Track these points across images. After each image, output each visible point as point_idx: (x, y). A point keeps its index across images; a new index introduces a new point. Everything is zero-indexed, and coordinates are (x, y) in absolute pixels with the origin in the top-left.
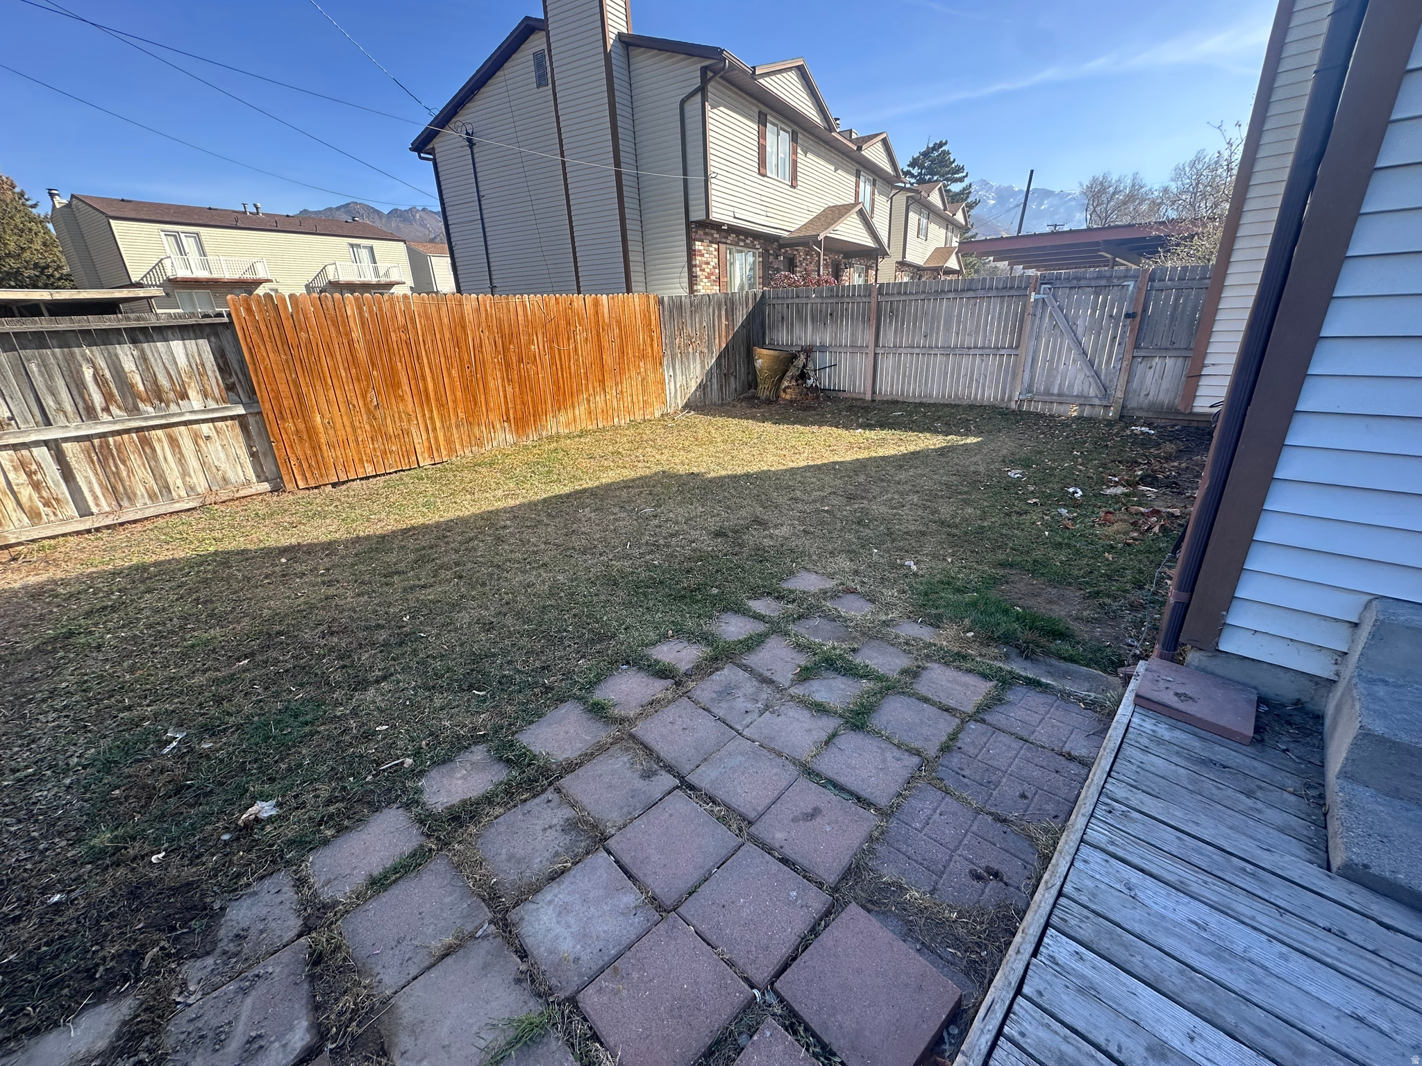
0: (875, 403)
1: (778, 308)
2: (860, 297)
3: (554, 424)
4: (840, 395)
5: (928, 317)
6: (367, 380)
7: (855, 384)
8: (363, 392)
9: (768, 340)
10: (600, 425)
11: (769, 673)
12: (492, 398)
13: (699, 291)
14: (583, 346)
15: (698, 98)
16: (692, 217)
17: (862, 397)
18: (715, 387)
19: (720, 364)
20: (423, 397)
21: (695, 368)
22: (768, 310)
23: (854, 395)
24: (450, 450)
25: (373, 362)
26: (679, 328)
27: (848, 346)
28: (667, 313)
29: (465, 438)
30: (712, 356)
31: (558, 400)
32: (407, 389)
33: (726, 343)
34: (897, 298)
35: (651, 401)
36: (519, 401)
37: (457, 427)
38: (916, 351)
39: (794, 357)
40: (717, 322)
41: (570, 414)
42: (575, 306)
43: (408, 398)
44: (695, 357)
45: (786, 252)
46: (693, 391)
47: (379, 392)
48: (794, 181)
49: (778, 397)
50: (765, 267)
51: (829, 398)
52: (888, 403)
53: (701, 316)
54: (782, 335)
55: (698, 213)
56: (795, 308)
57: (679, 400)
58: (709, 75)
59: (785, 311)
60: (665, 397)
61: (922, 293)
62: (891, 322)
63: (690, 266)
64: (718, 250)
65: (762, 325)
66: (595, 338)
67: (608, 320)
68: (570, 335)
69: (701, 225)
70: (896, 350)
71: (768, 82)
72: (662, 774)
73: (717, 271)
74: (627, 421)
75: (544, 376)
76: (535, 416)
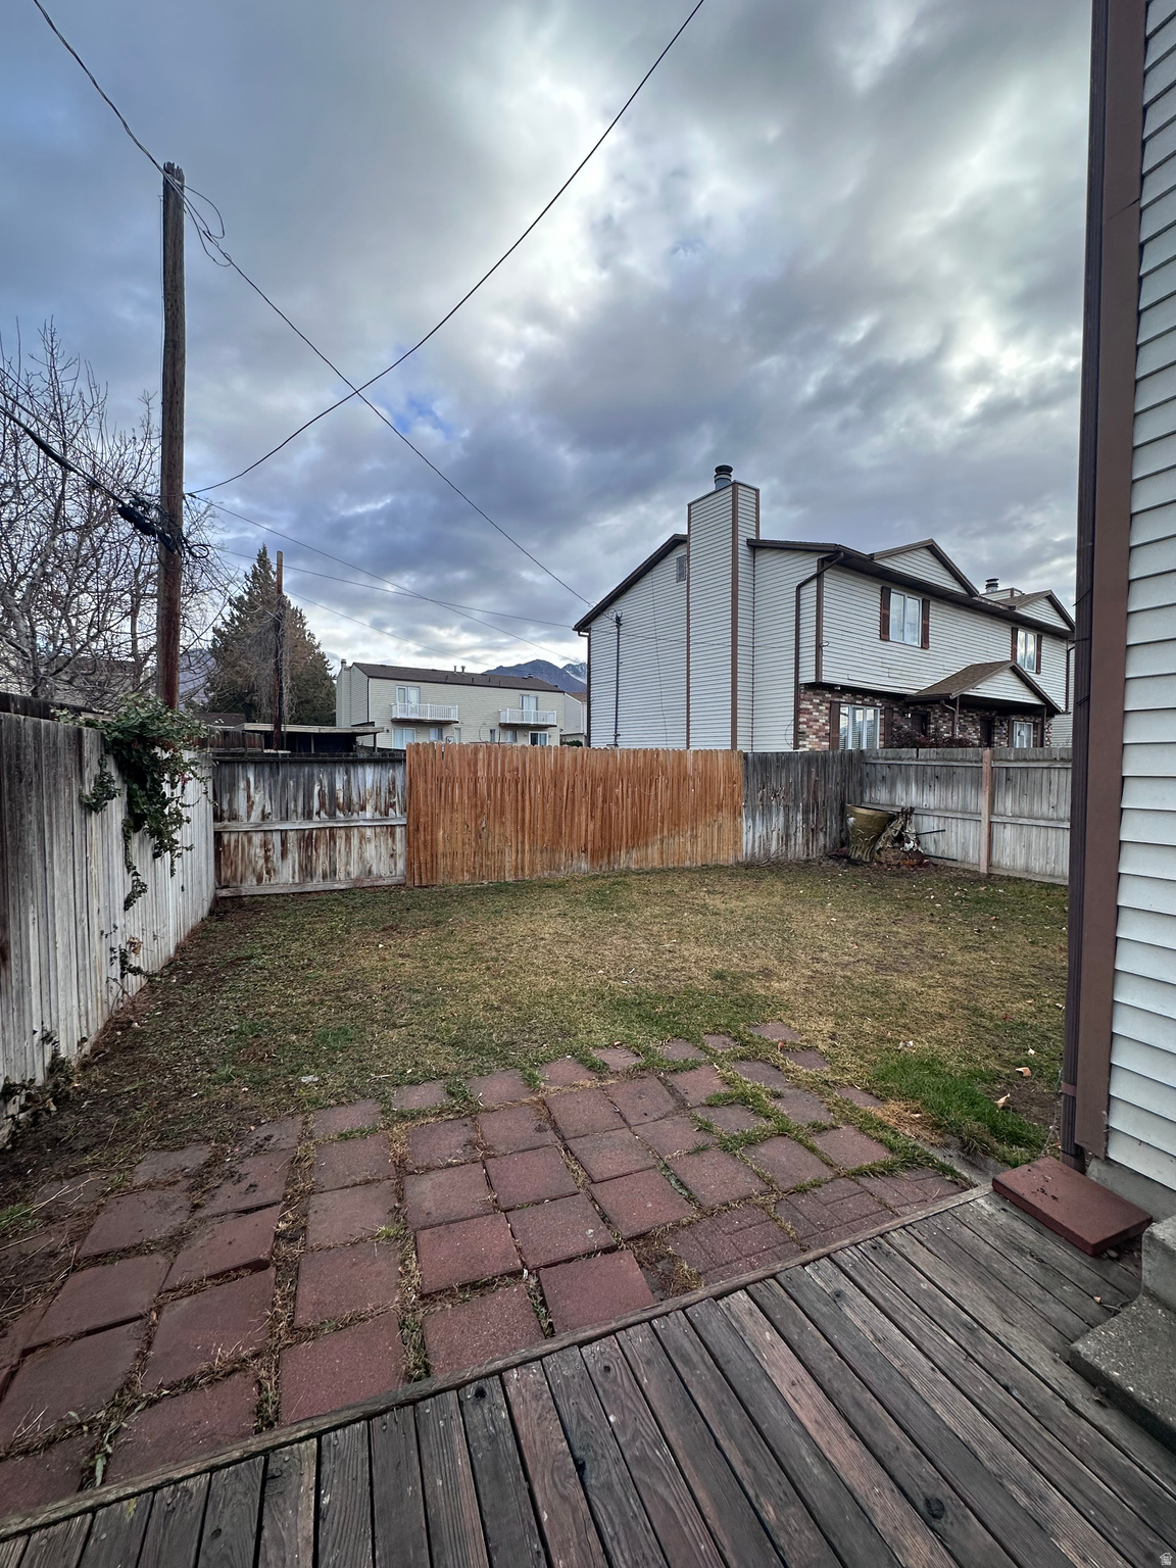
0: (990, 879)
1: (878, 767)
2: (971, 762)
3: (626, 860)
4: (949, 863)
5: (1054, 787)
6: (482, 807)
7: (967, 853)
8: (477, 817)
9: (867, 799)
10: (671, 866)
11: (683, 1093)
12: (575, 831)
13: (804, 746)
14: (662, 793)
15: (814, 583)
16: (802, 680)
17: (975, 868)
18: (800, 840)
19: (808, 819)
20: (520, 825)
21: (778, 821)
22: (867, 769)
23: (966, 866)
24: (533, 871)
25: (489, 795)
26: (762, 782)
27: (956, 811)
28: (750, 767)
29: (546, 862)
30: (798, 810)
31: (633, 839)
32: (509, 816)
33: (815, 798)
34: (1015, 765)
35: (725, 848)
36: (598, 835)
37: (541, 852)
38: (1042, 823)
39: (892, 818)
40: (805, 778)
41: (643, 852)
42: (661, 758)
43: (508, 823)
44: (778, 810)
45: (916, 710)
46: (774, 843)
47: (488, 818)
48: (925, 643)
49: (872, 858)
50: (888, 724)
51: (936, 865)
52: (1009, 878)
53: (788, 771)
54: (882, 795)
55: (808, 676)
56: (896, 768)
57: (757, 850)
58: (826, 565)
59: (886, 771)
60: (741, 845)
61: (1044, 760)
62: (1007, 790)
63: (797, 723)
64: (830, 709)
65: (861, 783)
66: (675, 786)
67: (690, 771)
68: (653, 782)
69: (810, 686)
70: (1017, 821)
71: (888, 564)
72: (550, 1133)
73: (827, 728)
74: (699, 864)
75: (624, 816)
76: (610, 850)
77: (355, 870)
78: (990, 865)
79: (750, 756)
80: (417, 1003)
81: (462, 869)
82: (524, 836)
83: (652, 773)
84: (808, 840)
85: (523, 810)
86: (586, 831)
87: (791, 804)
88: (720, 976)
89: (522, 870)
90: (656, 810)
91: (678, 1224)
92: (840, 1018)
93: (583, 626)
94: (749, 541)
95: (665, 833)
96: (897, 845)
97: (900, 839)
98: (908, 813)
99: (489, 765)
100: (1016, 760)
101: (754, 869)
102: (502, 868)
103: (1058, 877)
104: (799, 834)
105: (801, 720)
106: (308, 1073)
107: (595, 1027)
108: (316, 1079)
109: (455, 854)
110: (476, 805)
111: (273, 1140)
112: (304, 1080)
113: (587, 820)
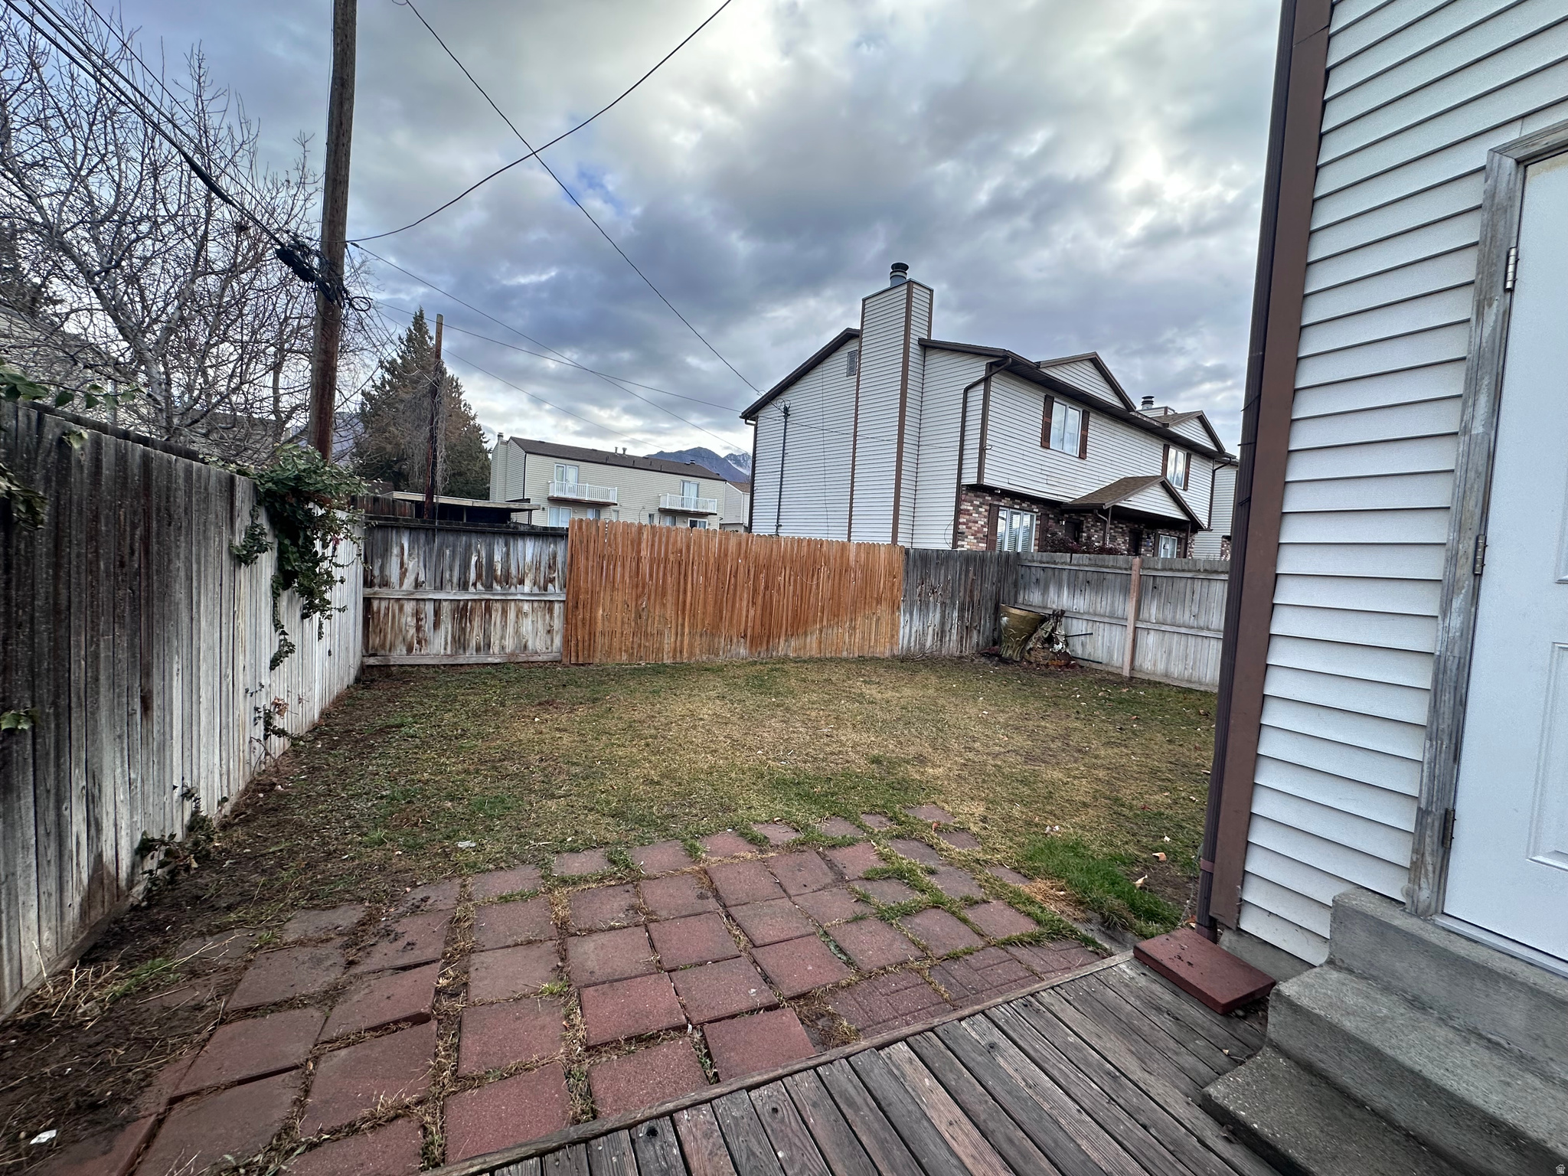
0: (1132, 681)
1: (1033, 569)
2: (1120, 569)
3: (785, 647)
4: (1094, 666)
5: (1197, 597)
6: (644, 588)
7: (1111, 657)
8: (638, 597)
9: (1020, 600)
10: (828, 655)
11: (841, 866)
12: (735, 617)
13: (963, 546)
14: (824, 584)
15: (982, 387)
16: (965, 482)
17: (1118, 671)
18: (954, 637)
19: (963, 616)
20: (681, 607)
21: (935, 617)
22: (1022, 571)
23: (1110, 669)
24: (691, 654)
25: (651, 576)
26: (922, 577)
27: (1104, 616)
28: (911, 563)
29: (705, 646)
30: (954, 608)
31: (792, 627)
32: (670, 599)
33: (972, 597)
34: (1162, 574)
35: (883, 641)
36: (758, 622)
37: (701, 636)
38: (1183, 630)
39: (1044, 619)
40: (963, 577)
41: (801, 641)
42: (825, 548)
43: (669, 605)
44: (935, 606)
45: (1070, 517)
46: (930, 638)
47: (649, 599)
48: (1083, 454)
49: (1022, 658)
50: (1043, 530)
51: (1082, 667)
52: (1149, 682)
53: (947, 570)
54: (1035, 597)
55: (970, 479)
56: (1050, 572)
57: (912, 644)
58: (995, 369)
59: (1040, 574)
60: (898, 639)
61: (1189, 571)
62: (1153, 597)
63: (957, 523)
64: (989, 511)
65: (1016, 584)
66: (837, 578)
67: (852, 563)
68: (815, 571)
69: (971, 488)
70: (1161, 627)
71: (1054, 373)
72: (712, 900)
73: (986, 530)
74: (856, 655)
75: (784, 604)
76: (769, 637)
77: (510, 644)
78: (1132, 669)
79: (912, 551)
80: (576, 775)
81: (620, 649)
82: (684, 619)
83: (815, 562)
84: (962, 638)
85: (685, 595)
86: (747, 617)
87: (948, 601)
88: (876, 761)
89: (681, 652)
90: (817, 599)
91: (837, 985)
92: (991, 803)
93: (751, 414)
94: (920, 340)
95: (825, 623)
96: (1046, 645)
97: (1050, 640)
98: (1059, 615)
99: (653, 545)
100: (1164, 570)
101: (910, 663)
102: (660, 650)
103: (1194, 682)
104: (954, 631)
105: (961, 520)
106: (465, 839)
107: (755, 804)
108: (473, 845)
109: (613, 633)
110: (637, 586)
111: (430, 901)
112: (461, 845)
113: (748, 606)
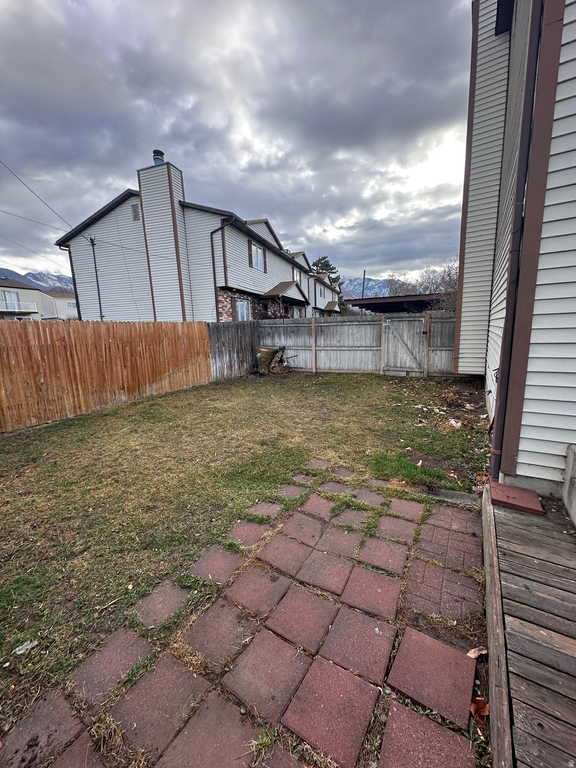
0: (317, 374)
1: (266, 328)
2: (307, 324)
3: (150, 390)
4: (300, 370)
5: (339, 333)
6: (38, 368)
7: (307, 365)
8: (35, 376)
9: (262, 344)
10: (176, 390)
11: (317, 514)
12: (114, 377)
13: (222, 320)
14: (167, 348)
15: (220, 232)
16: (218, 285)
17: (311, 370)
18: (236, 367)
19: (239, 356)
20: (73, 378)
21: (226, 359)
22: (261, 329)
23: (307, 370)
24: (88, 407)
25: (43, 359)
26: (217, 338)
27: (302, 347)
28: (211, 331)
29: (97, 399)
30: (234, 352)
31: (152, 377)
32: (63, 373)
33: (241, 345)
34: (324, 325)
35: (203, 376)
36: (130, 378)
37: (92, 394)
38: (335, 348)
39: (276, 352)
40: (236, 335)
41: (159, 384)
42: (163, 327)
43: (63, 378)
44: (226, 352)
45: (263, 302)
46: (226, 370)
47: (45, 375)
48: (265, 272)
49: (269, 372)
50: (254, 309)
51: (294, 371)
52: (324, 373)
53: (229, 332)
54: (268, 342)
55: (221, 283)
56: (274, 329)
57: (218, 375)
58: (225, 223)
59: (270, 330)
60: (211, 373)
61: (335, 322)
62: (321, 335)
63: (217, 308)
64: (231, 301)
65: (258, 336)
66: (174, 343)
67: (180, 334)
68: (160, 342)
69: (222, 288)
70: (326, 348)
71: (252, 228)
72: (282, 578)
73: (231, 310)
74: (191, 386)
75: (145, 365)
76: (139, 386)
78: (316, 368)
79: (211, 324)
80: (79, 528)
81: (29, 416)
82: (77, 385)
83: (159, 336)
84: (240, 367)
85: (74, 366)
86: (122, 376)
87: (231, 349)
88: (263, 443)
89: (80, 408)
90: (164, 358)
91: (402, 593)
92: (333, 448)
93: (63, 243)
94: (180, 202)
95: (171, 371)
96: (280, 364)
97: (281, 361)
98: (283, 349)
99: (39, 336)
100: (324, 323)
101: (222, 384)
102: (63, 409)
103: (341, 370)
104: (236, 364)
105: (219, 306)
106: (19, 642)
107: (235, 495)
108: (36, 643)
109: (19, 406)
110: (32, 368)
112: (20, 651)
113: (121, 369)
